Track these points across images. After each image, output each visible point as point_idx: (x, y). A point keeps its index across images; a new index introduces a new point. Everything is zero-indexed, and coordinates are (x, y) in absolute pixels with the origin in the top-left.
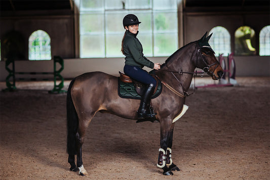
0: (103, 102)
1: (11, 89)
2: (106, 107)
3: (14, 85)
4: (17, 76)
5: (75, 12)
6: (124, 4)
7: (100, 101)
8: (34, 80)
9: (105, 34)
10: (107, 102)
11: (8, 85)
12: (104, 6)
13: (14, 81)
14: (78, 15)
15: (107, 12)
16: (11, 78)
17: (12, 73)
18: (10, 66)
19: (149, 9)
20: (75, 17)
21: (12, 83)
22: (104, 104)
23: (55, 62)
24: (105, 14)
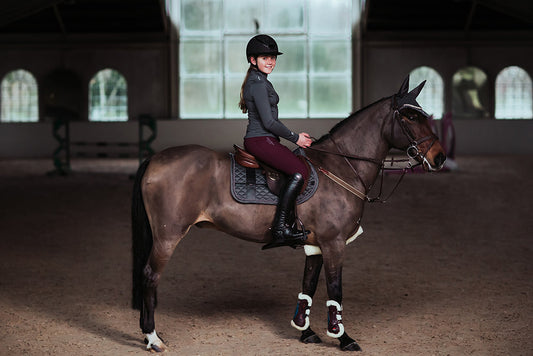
0: (207, 205)
1: (62, 171)
2: (213, 215)
3: (68, 164)
4: (74, 149)
5: (172, 37)
6: (257, 26)
7: (201, 204)
8: (103, 156)
9: (224, 78)
10: (216, 206)
11: (57, 163)
12: (223, 27)
13: (69, 157)
14: (177, 42)
15: (228, 39)
16: (63, 153)
17: (64, 143)
18: (62, 132)
19: (302, 34)
20: (172, 46)
21: (64, 161)
22: (209, 210)
23: (141, 124)
24: (223, 42)
